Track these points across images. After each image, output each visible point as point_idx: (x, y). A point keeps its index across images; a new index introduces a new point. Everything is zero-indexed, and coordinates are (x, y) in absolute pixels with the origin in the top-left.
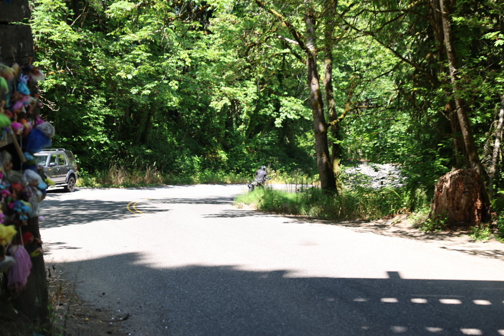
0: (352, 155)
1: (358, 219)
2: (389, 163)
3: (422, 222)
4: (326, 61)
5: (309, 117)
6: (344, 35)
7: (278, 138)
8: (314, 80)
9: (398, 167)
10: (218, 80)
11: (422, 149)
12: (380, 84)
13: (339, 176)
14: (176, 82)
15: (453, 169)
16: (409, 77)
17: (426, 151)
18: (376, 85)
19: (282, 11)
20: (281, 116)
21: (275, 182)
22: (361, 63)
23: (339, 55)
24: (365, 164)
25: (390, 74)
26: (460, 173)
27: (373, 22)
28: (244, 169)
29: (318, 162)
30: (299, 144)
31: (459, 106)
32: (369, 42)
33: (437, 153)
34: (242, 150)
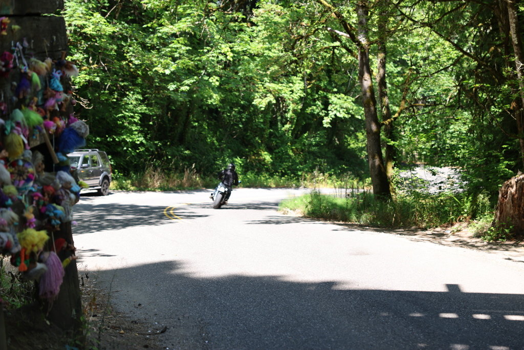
0: (407, 157)
1: (413, 227)
2: (448, 166)
3: (485, 230)
4: (379, 55)
5: (361, 116)
6: (399, 26)
7: (326, 139)
8: (366, 76)
9: (458, 170)
10: (262, 75)
11: (485, 151)
12: (439, 80)
13: (393, 180)
14: (217, 78)
15: (520, 173)
16: (471, 72)
17: (489, 153)
18: (434, 81)
19: (332, 1)
20: (330, 115)
21: (323, 186)
22: (417, 57)
23: (393, 48)
24: (422, 167)
25: (450, 69)
27: (431, 12)
28: (289, 172)
29: (370, 165)
30: (349, 145)
32: (426, 34)
33: (501, 156)
34: (287, 151)
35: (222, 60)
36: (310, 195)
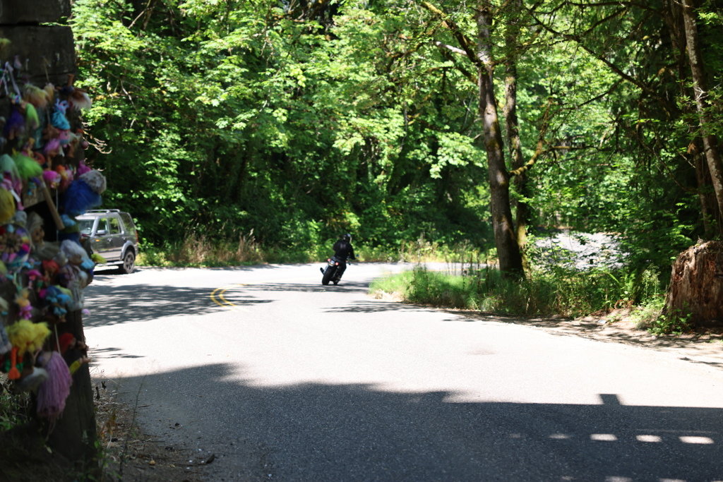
0: (546, 219)
1: (555, 316)
2: (602, 232)
3: (653, 320)
4: (508, 80)
5: (482, 163)
6: (534, 40)
7: (435, 194)
8: (490, 108)
9: (616, 237)
10: (346, 107)
11: (652, 210)
12: (589, 113)
13: (526, 251)
14: (284, 111)
15: (700, 241)
16: (633, 103)
17: (658, 214)
18: (583, 115)
19: (442, 5)
20: (440, 161)
21: (431, 259)
22: (559, 82)
23: (527, 70)
24: (566, 233)
25: (604, 99)
26: (710, 247)
27: (578, 21)
28: (383, 240)
29: (495, 231)
30: (466, 203)
31: (708, 147)
32: (572, 51)
33: (675, 217)
34: (381, 212)
35: (290, 86)
36: (412, 272)
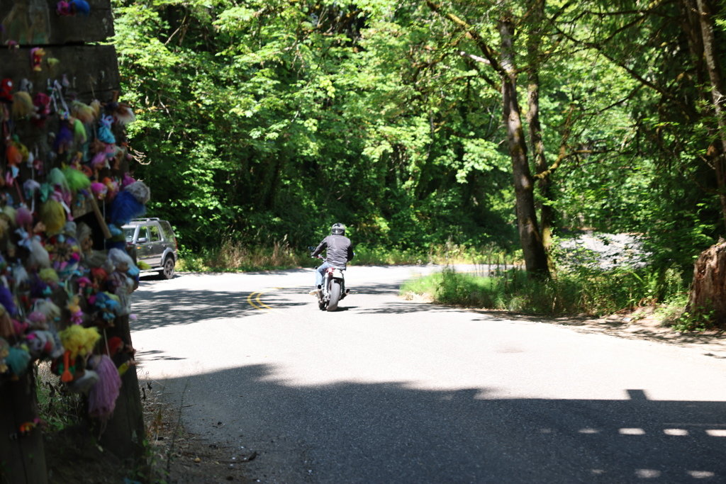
0: (570, 221)
1: (581, 315)
2: (625, 232)
3: (677, 317)
4: (530, 87)
5: (507, 167)
6: (556, 49)
7: (462, 199)
8: (513, 115)
9: (638, 238)
10: (374, 116)
11: (674, 211)
12: (610, 118)
13: (551, 252)
14: (314, 121)
16: (653, 107)
17: (679, 214)
18: (604, 120)
19: (465, 17)
20: (466, 167)
21: (459, 261)
22: (580, 88)
23: (549, 77)
24: (590, 234)
25: (624, 104)
27: (598, 29)
28: (413, 243)
29: (521, 233)
30: (492, 206)
32: (593, 58)
33: (696, 217)
34: (409, 217)
35: (320, 98)
36: (441, 274)
